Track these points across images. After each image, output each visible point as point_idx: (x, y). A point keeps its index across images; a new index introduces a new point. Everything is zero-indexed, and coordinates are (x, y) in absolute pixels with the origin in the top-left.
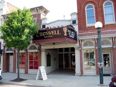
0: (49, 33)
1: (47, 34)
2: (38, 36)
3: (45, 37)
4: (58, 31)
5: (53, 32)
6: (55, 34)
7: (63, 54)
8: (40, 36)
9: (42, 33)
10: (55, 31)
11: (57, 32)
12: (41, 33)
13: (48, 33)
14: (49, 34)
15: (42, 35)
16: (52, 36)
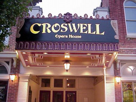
0: (72, 28)
1: (64, 29)
2: (35, 32)
3: (60, 37)
4: (98, 26)
5: (84, 26)
6: (90, 32)
7: (50, 92)
8: (44, 32)
9: (49, 26)
10: (89, 25)
11: (93, 29)
12: (47, 26)
13: (68, 27)
14: (71, 31)
15: (49, 31)
16: (80, 37)
